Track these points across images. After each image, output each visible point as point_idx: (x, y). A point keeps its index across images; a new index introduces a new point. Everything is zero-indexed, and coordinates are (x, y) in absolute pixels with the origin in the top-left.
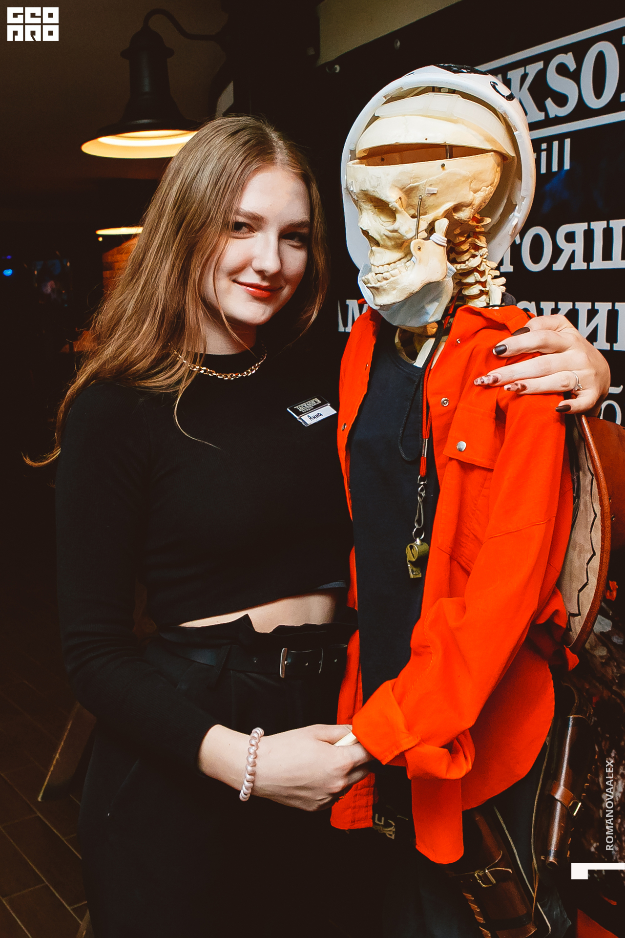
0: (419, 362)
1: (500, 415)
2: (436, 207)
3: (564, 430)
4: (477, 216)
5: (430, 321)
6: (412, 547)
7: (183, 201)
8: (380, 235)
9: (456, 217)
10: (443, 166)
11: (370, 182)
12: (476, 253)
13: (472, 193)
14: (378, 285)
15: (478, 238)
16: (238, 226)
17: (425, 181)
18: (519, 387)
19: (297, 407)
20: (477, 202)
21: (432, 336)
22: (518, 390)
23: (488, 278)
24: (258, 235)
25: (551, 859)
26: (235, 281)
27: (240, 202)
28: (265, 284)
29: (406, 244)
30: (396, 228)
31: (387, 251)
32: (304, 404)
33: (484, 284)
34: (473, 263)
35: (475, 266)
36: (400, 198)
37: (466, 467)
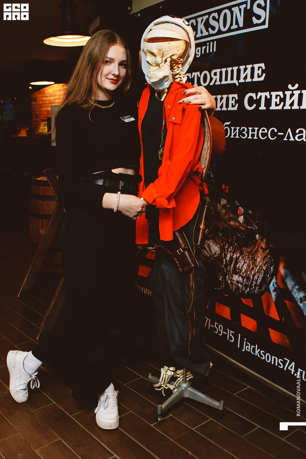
0: (162, 100)
1: (184, 110)
2: (167, 55)
3: (200, 114)
4: (179, 58)
5: (165, 87)
6: (160, 151)
7: (90, 54)
8: (152, 62)
9: (173, 58)
10: (169, 43)
11: (149, 47)
12: (179, 69)
13: (177, 51)
14: (151, 76)
15: (179, 65)
16: (107, 62)
17: (164, 47)
18: (189, 102)
19: (123, 117)
20: (178, 54)
21: (166, 93)
22: (189, 103)
23: (182, 76)
24: (113, 64)
25: (199, 244)
26: (107, 78)
27: (107, 54)
28: (115, 78)
29: (159, 65)
30: (156, 61)
31: (154, 67)
32: (126, 117)
33: (181, 78)
34: (178, 72)
35: (178, 73)
36: (157, 52)
37: (175, 124)
